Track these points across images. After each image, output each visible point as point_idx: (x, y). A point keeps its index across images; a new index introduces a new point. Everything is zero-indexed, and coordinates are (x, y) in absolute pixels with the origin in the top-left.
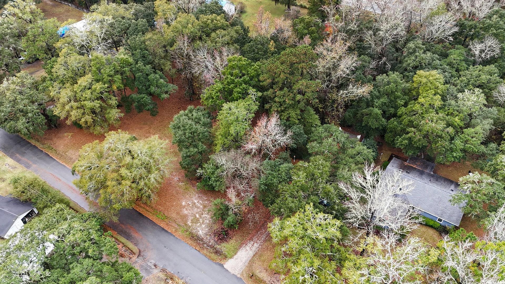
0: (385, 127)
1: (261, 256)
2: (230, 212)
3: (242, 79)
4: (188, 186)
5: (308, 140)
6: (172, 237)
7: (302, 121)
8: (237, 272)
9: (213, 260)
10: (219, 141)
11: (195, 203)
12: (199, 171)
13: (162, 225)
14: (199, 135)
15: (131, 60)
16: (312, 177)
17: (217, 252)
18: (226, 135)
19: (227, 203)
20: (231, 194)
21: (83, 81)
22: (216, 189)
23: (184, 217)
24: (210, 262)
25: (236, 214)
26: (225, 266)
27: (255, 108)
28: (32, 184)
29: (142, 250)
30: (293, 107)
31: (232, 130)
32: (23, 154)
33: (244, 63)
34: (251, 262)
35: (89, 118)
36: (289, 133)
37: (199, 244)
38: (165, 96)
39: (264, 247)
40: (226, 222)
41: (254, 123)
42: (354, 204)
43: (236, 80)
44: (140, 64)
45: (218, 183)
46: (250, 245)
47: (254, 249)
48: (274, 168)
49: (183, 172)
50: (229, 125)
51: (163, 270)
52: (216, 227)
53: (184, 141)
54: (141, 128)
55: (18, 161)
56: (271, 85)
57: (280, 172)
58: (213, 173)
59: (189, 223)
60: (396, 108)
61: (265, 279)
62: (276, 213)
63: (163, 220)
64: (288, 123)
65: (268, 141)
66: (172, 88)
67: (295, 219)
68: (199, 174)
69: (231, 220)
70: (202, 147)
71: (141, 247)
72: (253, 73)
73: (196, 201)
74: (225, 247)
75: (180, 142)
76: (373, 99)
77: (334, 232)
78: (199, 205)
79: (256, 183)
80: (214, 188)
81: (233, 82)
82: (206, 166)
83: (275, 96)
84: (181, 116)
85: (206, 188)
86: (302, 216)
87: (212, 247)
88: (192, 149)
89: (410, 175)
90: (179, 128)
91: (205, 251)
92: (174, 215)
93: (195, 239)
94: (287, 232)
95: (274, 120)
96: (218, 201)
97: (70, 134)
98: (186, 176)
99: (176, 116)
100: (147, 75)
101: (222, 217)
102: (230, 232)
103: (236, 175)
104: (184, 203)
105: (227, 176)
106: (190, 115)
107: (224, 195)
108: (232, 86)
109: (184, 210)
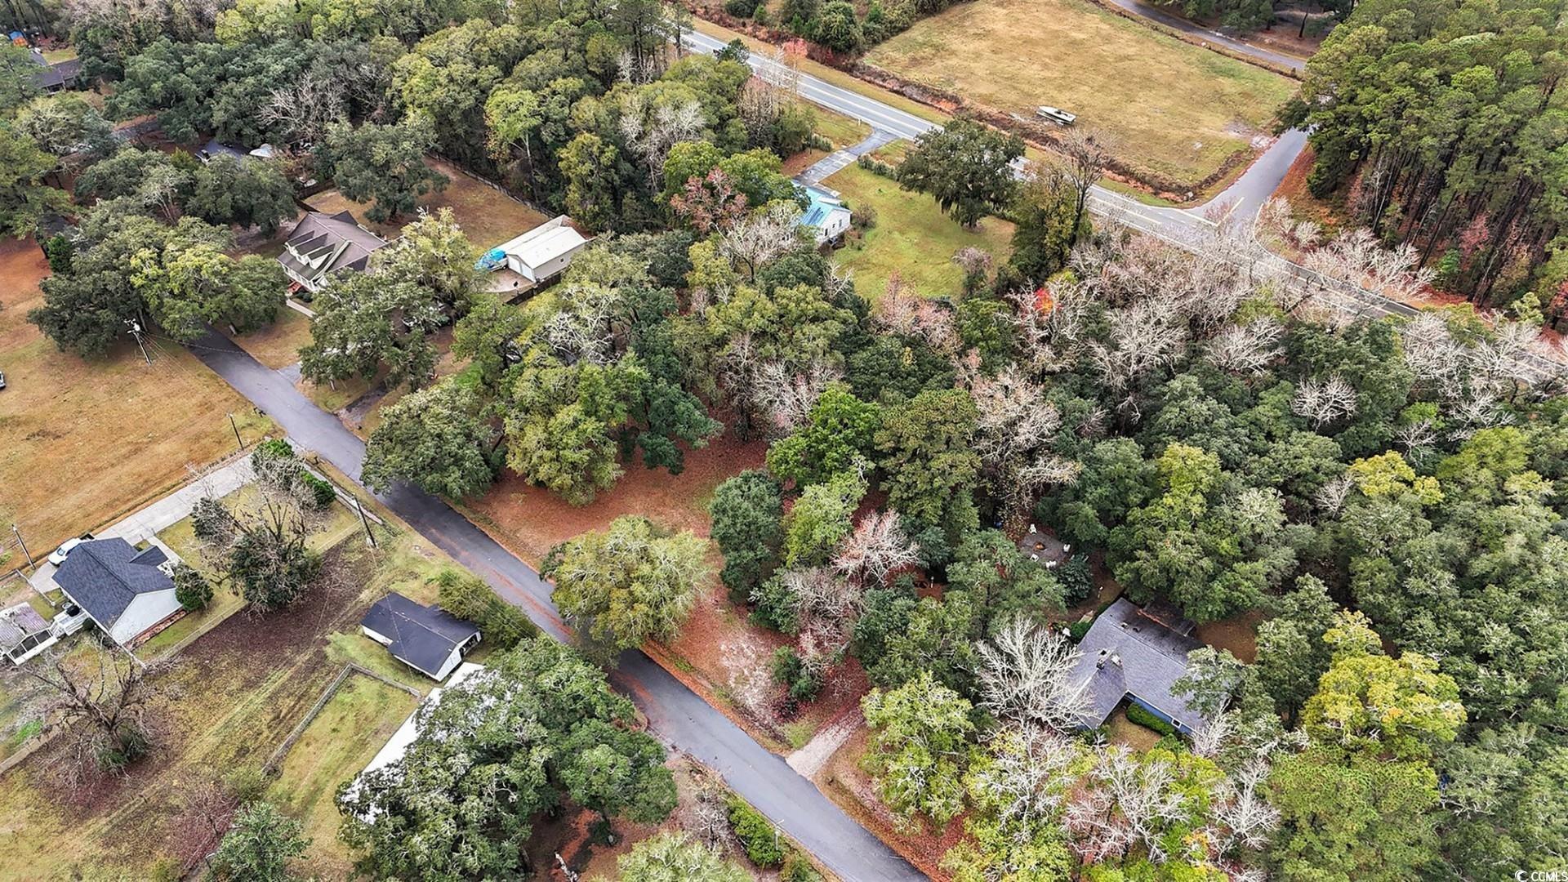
0: (1105, 541)
1: (849, 751)
2: (803, 672)
3: (841, 436)
4: (731, 616)
5: (952, 559)
6: (702, 704)
7: (947, 520)
8: (808, 774)
9: (768, 749)
10: (794, 546)
11: (742, 650)
12: (755, 594)
13: (685, 682)
14: (758, 529)
15: (646, 375)
16: (941, 628)
17: (776, 737)
18: (806, 538)
19: (799, 655)
20: (807, 641)
21: (567, 414)
22: (783, 629)
23: (723, 673)
24: (764, 751)
25: (812, 676)
26: (788, 761)
27: (860, 492)
28: (477, 590)
29: (652, 720)
30: (931, 495)
31: (818, 535)
32: (442, 529)
33: (847, 407)
34: (833, 759)
35: (566, 479)
36: (914, 547)
37: (747, 720)
38: (701, 443)
39: (856, 736)
40: (795, 688)
41: (856, 523)
42: (997, 678)
43: (831, 438)
44: (662, 384)
45: (786, 620)
46: (833, 731)
47: (839, 738)
48: (882, 604)
49: (725, 591)
50: (811, 525)
51: (687, 756)
52: (777, 694)
53: (731, 537)
54: (648, 494)
55: (436, 542)
56: (895, 451)
57: (891, 613)
58: (779, 601)
59: (732, 683)
60: (1128, 507)
61: (853, 788)
62: (877, 681)
63: (687, 673)
64: (918, 522)
65: (875, 557)
66: (715, 427)
67: (903, 693)
68: (753, 598)
69: (804, 685)
70: (764, 550)
71: (652, 716)
72: (862, 426)
73: (744, 646)
74: (789, 730)
75: (724, 539)
76: (1084, 487)
77: (959, 717)
78: (750, 653)
79: (849, 627)
80: (778, 626)
81: (825, 440)
82: (767, 584)
83: (899, 472)
84: (729, 488)
85: (764, 625)
86: (913, 688)
87: (768, 727)
88: (744, 553)
89: (1139, 636)
90: (724, 511)
91: (757, 734)
92: (706, 667)
93: (741, 711)
94: (887, 712)
95: (891, 520)
96: (784, 650)
97: (521, 496)
98: (730, 598)
99: (720, 488)
100: (675, 403)
101: (789, 680)
102: (801, 707)
103: (817, 611)
104: (723, 647)
105: (803, 610)
106: (745, 488)
107: (794, 643)
108: (822, 447)
109: (724, 658)
